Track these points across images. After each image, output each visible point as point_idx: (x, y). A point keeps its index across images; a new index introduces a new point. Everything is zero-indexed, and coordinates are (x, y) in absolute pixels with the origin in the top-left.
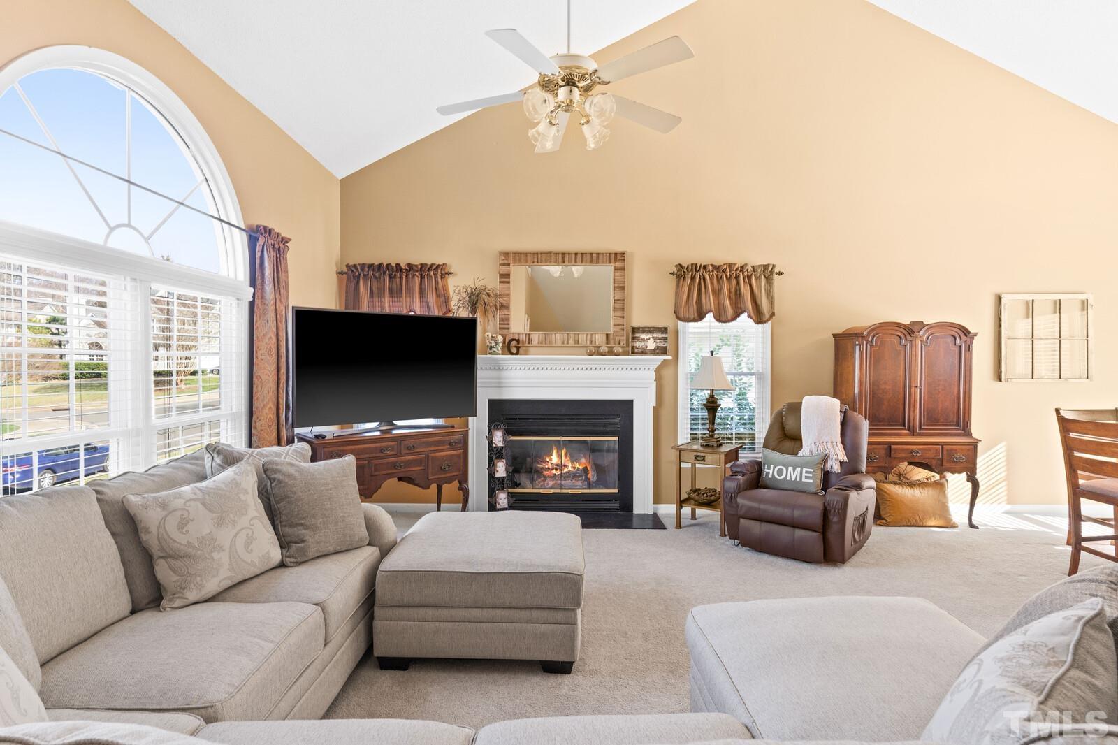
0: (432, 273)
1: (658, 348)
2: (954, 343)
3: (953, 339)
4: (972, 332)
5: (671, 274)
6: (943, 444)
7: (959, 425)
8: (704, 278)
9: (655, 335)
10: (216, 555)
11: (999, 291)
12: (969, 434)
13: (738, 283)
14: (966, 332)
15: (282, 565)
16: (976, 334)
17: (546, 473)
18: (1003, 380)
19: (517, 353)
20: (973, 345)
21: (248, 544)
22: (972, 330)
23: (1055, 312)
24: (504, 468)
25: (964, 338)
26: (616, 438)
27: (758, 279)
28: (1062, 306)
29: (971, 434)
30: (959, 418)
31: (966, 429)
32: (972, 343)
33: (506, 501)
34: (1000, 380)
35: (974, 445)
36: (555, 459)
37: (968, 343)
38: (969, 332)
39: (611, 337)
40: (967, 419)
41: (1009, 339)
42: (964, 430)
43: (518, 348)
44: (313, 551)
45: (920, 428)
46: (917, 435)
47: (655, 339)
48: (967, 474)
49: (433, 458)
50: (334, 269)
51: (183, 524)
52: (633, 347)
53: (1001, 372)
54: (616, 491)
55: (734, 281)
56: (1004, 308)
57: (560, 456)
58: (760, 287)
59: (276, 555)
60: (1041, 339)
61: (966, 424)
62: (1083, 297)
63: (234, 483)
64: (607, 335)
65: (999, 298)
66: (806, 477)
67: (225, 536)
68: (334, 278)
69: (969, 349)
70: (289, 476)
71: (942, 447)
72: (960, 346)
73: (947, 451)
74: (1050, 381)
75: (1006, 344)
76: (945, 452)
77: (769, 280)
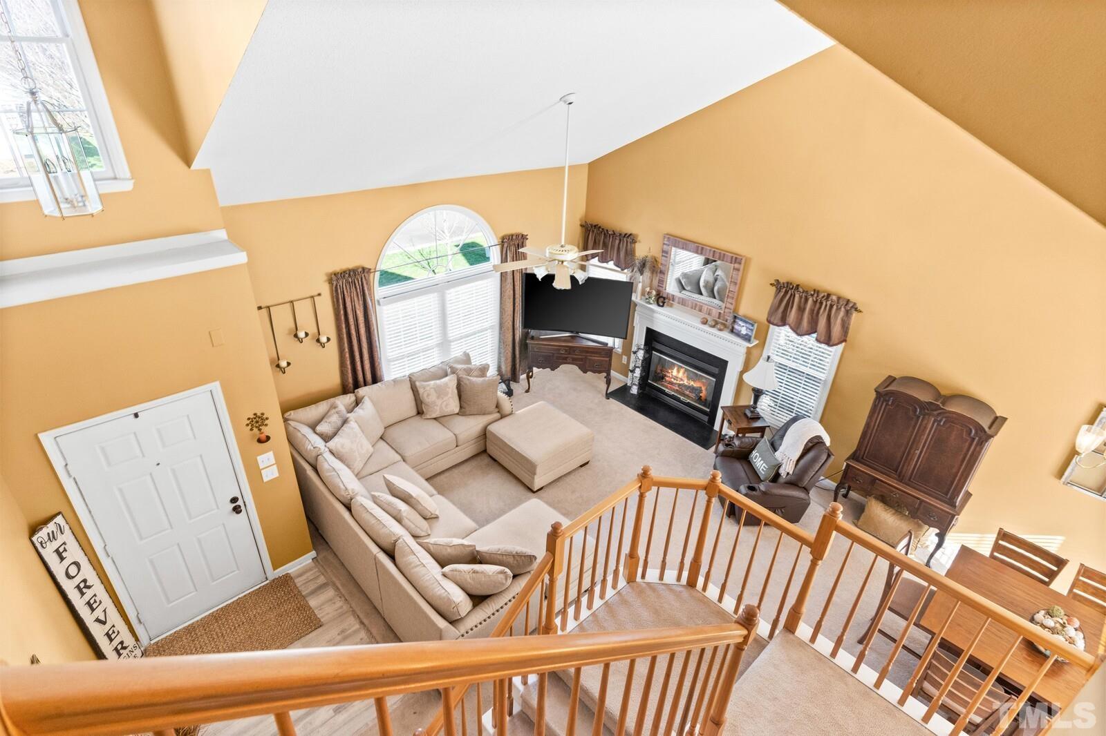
0: (625, 239)
1: (747, 335)
2: (968, 433)
3: (969, 430)
4: (987, 432)
5: (771, 284)
6: (922, 501)
7: (947, 495)
8: (794, 296)
9: (748, 325)
10: (435, 407)
12: (953, 506)
13: (820, 308)
14: (982, 430)
15: (458, 414)
17: (667, 378)
19: (662, 306)
21: (447, 405)
24: (639, 372)
25: (980, 433)
26: (715, 380)
27: (838, 309)
30: (949, 489)
31: (952, 500)
32: (986, 440)
33: (636, 391)
36: (675, 372)
37: (983, 439)
38: (985, 432)
39: (722, 315)
40: (955, 494)
42: (949, 500)
43: (664, 303)
44: (468, 413)
45: (909, 480)
46: (903, 483)
47: (747, 328)
48: (938, 530)
49: (590, 359)
50: (579, 223)
51: (428, 395)
52: (733, 328)
54: (708, 410)
55: (818, 305)
57: (678, 372)
58: (836, 318)
59: (457, 410)
61: (953, 496)
63: (446, 384)
64: (720, 313)
66: (762, 470)
67: (439, 402)
68: (579, 227)
70: (466, 384)
72: (973, 438)
73: (925, 507)
76: (922, 507)
77: (848, 313)
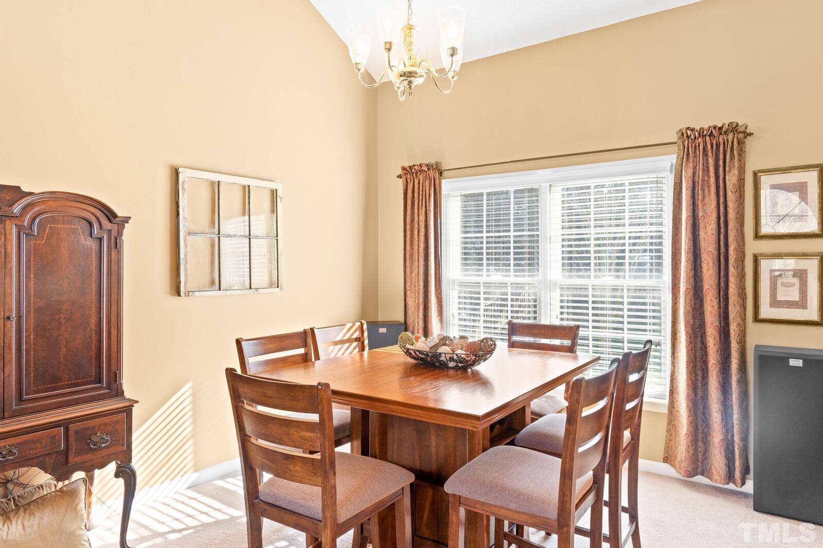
2: (87, 232)
3: (86, 224)
4: (119, 215)
6: (65, 424)
7: (100, 382)
11: (176, 162)
12: (119, 393)
14: (110, 215)
16: (127, 220)
18: (182, 294)
20: (124, 238)
22: (120, 212)
23: (244, 214)
25: (106, 224)
28: (251, 194)
29: (123, 392)
30: (100, 367)
31: (114, 386)
32: (120, 233)
34: (179, 294)
35: (128, 411)
37: (114, 233)
38: (115, 216)
40: (114, 368)
41: (189, 233)
42: (109, 387)
45: (20, 399)
46: (11, 417)
48: (117, 463)
53: (180, 282)
56: (183, 189)
60: (229, 236)
61: (112, 375)
62: (273, 186)
65: (176, 173)
69: (116, 244)
71: (67, 430)
72: (100, 239)
73: (77, 432)
74: (239, 292)
75: (185, 240)
76: (72, 438)
